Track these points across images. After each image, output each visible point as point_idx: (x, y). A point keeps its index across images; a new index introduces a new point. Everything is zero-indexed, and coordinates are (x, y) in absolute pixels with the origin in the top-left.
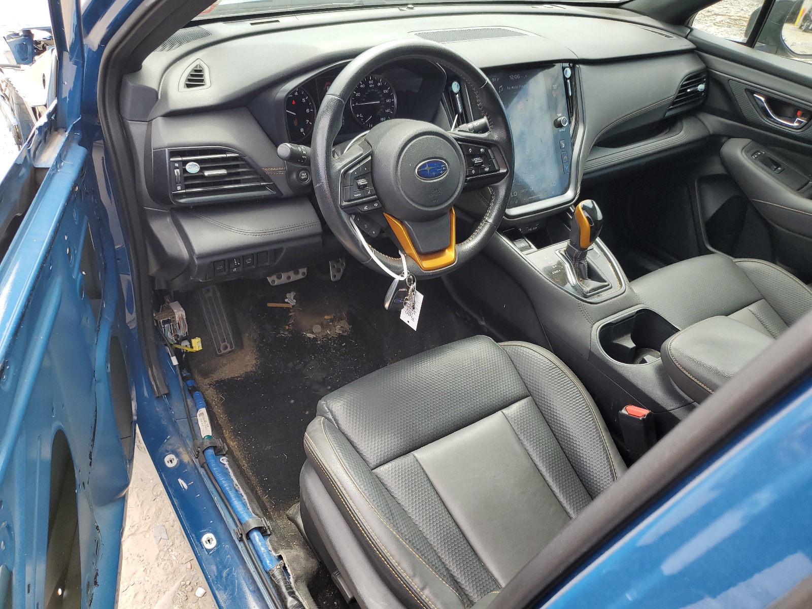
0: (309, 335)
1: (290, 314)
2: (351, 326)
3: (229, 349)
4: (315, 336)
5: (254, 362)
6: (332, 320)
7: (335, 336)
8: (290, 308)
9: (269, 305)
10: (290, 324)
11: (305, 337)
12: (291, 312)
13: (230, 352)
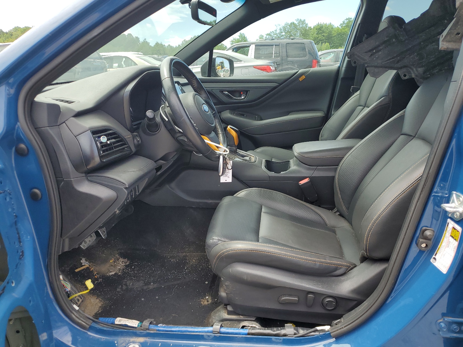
0: (111, 274)
1: (91, 270)
2: (127, 259)
3: (81, 300)
4: (115, 273)
5: (98, 300)
6: (114, 262)
7: (124, 267)
8: (88, 267)
9: (77, 271)
10: (96, 274)
11: (110, 276)
12: (91, 269)
13: (82, 301)
